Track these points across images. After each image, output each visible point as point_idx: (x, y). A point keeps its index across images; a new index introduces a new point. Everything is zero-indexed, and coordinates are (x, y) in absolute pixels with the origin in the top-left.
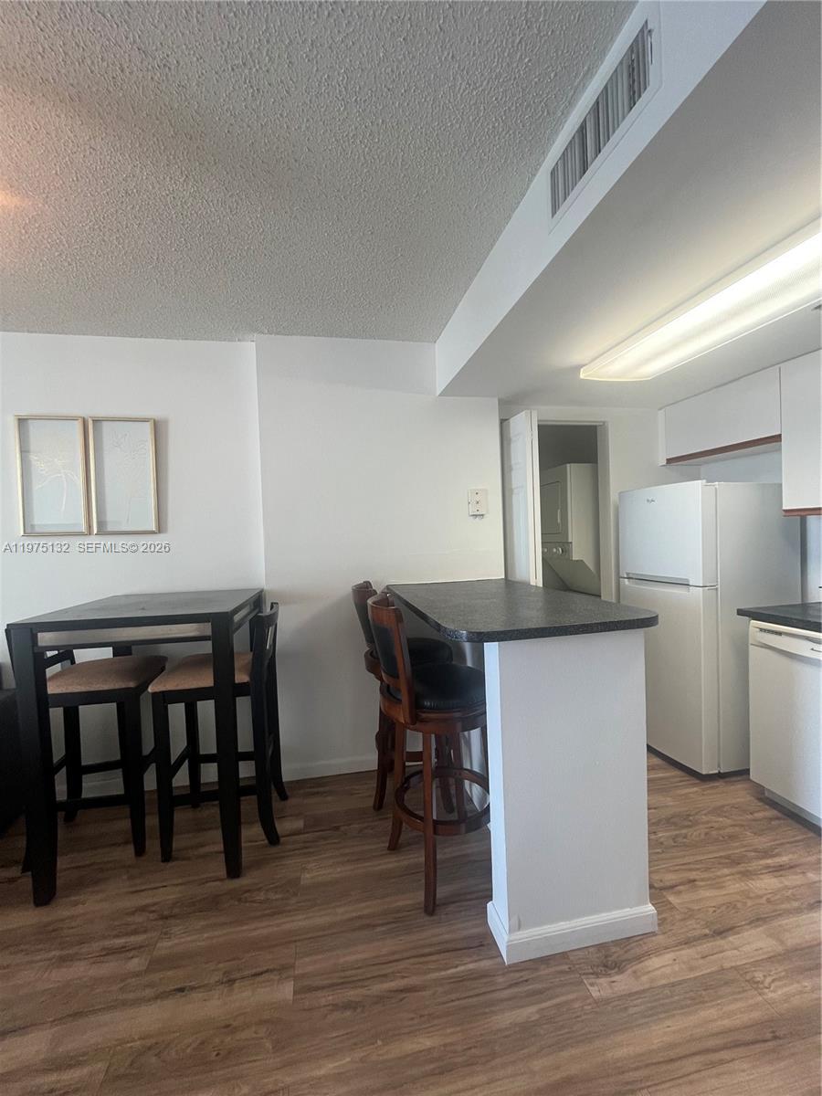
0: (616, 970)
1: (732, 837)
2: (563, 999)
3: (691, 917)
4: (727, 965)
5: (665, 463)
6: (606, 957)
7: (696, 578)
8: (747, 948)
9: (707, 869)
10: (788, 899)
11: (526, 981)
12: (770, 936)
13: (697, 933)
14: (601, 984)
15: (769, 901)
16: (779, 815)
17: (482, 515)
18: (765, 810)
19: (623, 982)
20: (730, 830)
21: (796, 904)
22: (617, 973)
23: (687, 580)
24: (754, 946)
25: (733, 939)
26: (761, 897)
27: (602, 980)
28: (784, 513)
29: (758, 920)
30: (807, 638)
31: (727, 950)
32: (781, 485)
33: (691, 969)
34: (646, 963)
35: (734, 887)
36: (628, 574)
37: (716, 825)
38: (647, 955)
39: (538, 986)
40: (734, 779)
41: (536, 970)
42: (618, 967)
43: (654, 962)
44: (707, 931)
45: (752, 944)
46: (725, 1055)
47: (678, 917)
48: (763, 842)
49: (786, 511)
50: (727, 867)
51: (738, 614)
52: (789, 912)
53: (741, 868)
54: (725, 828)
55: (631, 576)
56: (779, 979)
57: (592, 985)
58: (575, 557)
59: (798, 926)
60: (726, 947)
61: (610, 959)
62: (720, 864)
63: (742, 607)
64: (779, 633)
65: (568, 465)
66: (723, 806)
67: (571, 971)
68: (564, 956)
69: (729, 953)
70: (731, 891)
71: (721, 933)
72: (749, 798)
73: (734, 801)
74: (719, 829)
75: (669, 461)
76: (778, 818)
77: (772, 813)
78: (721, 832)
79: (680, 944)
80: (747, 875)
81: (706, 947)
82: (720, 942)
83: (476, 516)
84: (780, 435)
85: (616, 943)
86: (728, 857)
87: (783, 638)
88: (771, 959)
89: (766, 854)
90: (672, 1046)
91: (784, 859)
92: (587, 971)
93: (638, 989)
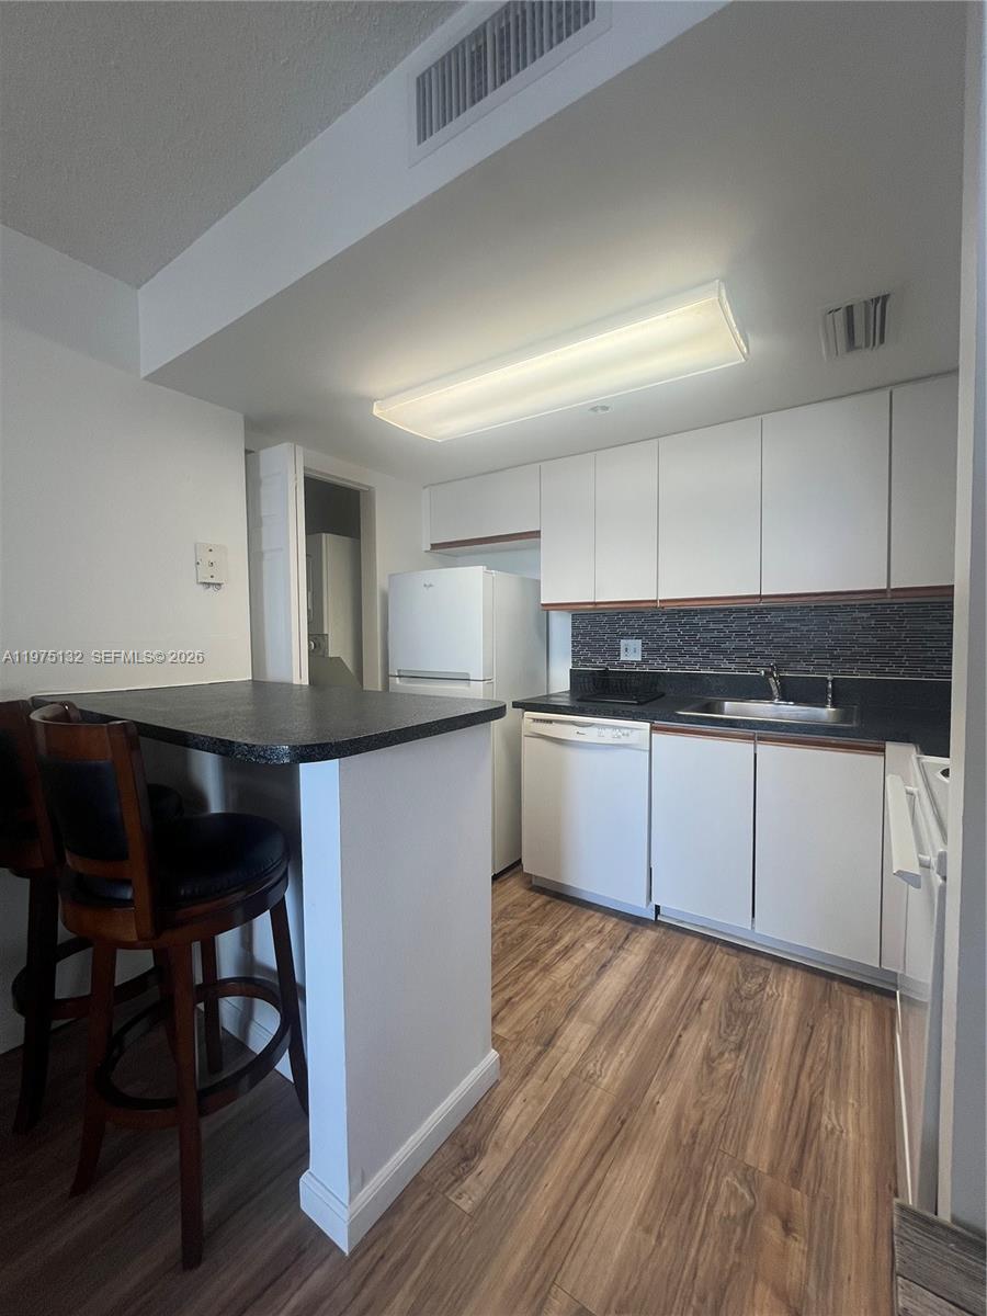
0: (478, 1154)
1: (523, 937)
2: (434, 1245)
3: (521, 1041)
4: (566, 1075)
5: (429, 548)
6: (462, 1146)
7: (477, 671)
8: (573, 1047)
9: (516, 981)
10: (582, 977)
11: (382, 1257)
12: (584, 1022)
13: (531, 1056)
14: (469, 1187)
15: (571, 987)
16: (548, 899)
17: (219, 584)
18: (538, 898)
19: (490, 1165)
20: (520, 930)
21: (588, 979)
22: (480, 1159)
23: (467, 674)
24: (577, 1040)
25: (560, 1043)
26: (564, 986)
27: (467, 1181)
28: (541, 607)
29: (571, 1011)
30: (573, 723)
31: (560, 1058)
32: (539, 582)
33: (541, 1100)
34: (502, 1124)
35: (542, 987)
36: (399, 671)
37: (507, 930)
38: (500, 1113)
39: (399, 1254)
40: (506, 876)
41: (389, 1230)
42: (478, 1150)
43: (510, 1115)
44: (539, 1048)
45: (576, 1035)
46: (598, 1175)
47: (511, 1048)
48: (544, 931)
49: (543, 605)
50: (531, 970)
51: (514, 707)
52: (587, 989)
53: (540, 965)
54: (514, 930)
55: (402, 674)
56: (606, 1058)
57: (459, 1197)
58: (331, 654)
59: (598, 998)
60: (559, 1055)
61: (467, 1146)
62: (524, 969)
63: (516, 700)
64: (550, 721)
65: (324, 535)
66: (505, 909)
67: (431, 1197)
68: (417, 1180)
69: (563, 1060)
70: (542, 993)
71: (549, 1043)
72: (523, 891)
73: (511, 900)
74: (511, 933)
75: (434, 546)
76: (549, 902)
77: (543, 899)
78: (513, 935)
79: (524, 1077)
80: (547, 969)
81: (542, 1068)
82: (553, 1052)
83: (209, 584)
84: (539, 532)
85: (465, 1122)
86: (526, 960)
87: (554, 725)
88: (594, 1043)
89: (553, 940)
90: (557, 1206)
91: (566, 940)
92: (449, 1182)
93: (506, 1162)
